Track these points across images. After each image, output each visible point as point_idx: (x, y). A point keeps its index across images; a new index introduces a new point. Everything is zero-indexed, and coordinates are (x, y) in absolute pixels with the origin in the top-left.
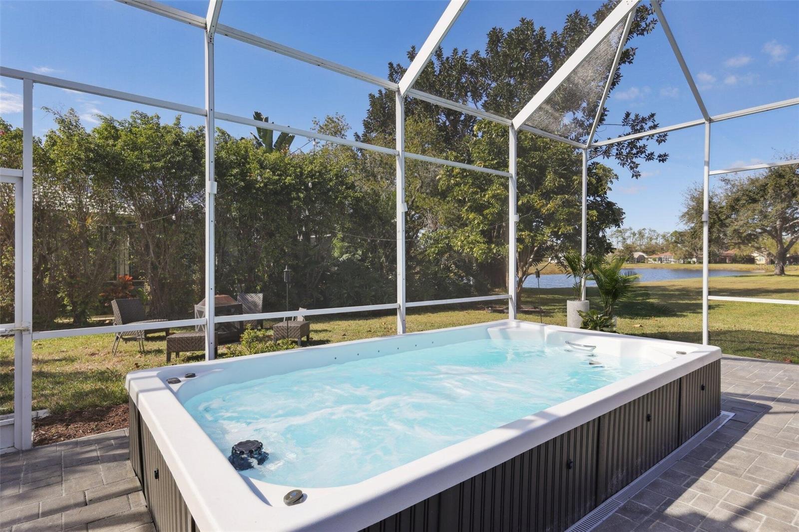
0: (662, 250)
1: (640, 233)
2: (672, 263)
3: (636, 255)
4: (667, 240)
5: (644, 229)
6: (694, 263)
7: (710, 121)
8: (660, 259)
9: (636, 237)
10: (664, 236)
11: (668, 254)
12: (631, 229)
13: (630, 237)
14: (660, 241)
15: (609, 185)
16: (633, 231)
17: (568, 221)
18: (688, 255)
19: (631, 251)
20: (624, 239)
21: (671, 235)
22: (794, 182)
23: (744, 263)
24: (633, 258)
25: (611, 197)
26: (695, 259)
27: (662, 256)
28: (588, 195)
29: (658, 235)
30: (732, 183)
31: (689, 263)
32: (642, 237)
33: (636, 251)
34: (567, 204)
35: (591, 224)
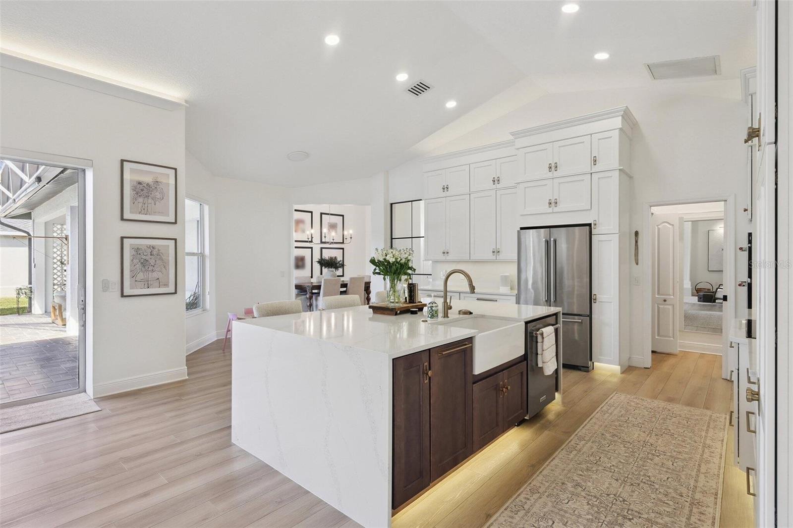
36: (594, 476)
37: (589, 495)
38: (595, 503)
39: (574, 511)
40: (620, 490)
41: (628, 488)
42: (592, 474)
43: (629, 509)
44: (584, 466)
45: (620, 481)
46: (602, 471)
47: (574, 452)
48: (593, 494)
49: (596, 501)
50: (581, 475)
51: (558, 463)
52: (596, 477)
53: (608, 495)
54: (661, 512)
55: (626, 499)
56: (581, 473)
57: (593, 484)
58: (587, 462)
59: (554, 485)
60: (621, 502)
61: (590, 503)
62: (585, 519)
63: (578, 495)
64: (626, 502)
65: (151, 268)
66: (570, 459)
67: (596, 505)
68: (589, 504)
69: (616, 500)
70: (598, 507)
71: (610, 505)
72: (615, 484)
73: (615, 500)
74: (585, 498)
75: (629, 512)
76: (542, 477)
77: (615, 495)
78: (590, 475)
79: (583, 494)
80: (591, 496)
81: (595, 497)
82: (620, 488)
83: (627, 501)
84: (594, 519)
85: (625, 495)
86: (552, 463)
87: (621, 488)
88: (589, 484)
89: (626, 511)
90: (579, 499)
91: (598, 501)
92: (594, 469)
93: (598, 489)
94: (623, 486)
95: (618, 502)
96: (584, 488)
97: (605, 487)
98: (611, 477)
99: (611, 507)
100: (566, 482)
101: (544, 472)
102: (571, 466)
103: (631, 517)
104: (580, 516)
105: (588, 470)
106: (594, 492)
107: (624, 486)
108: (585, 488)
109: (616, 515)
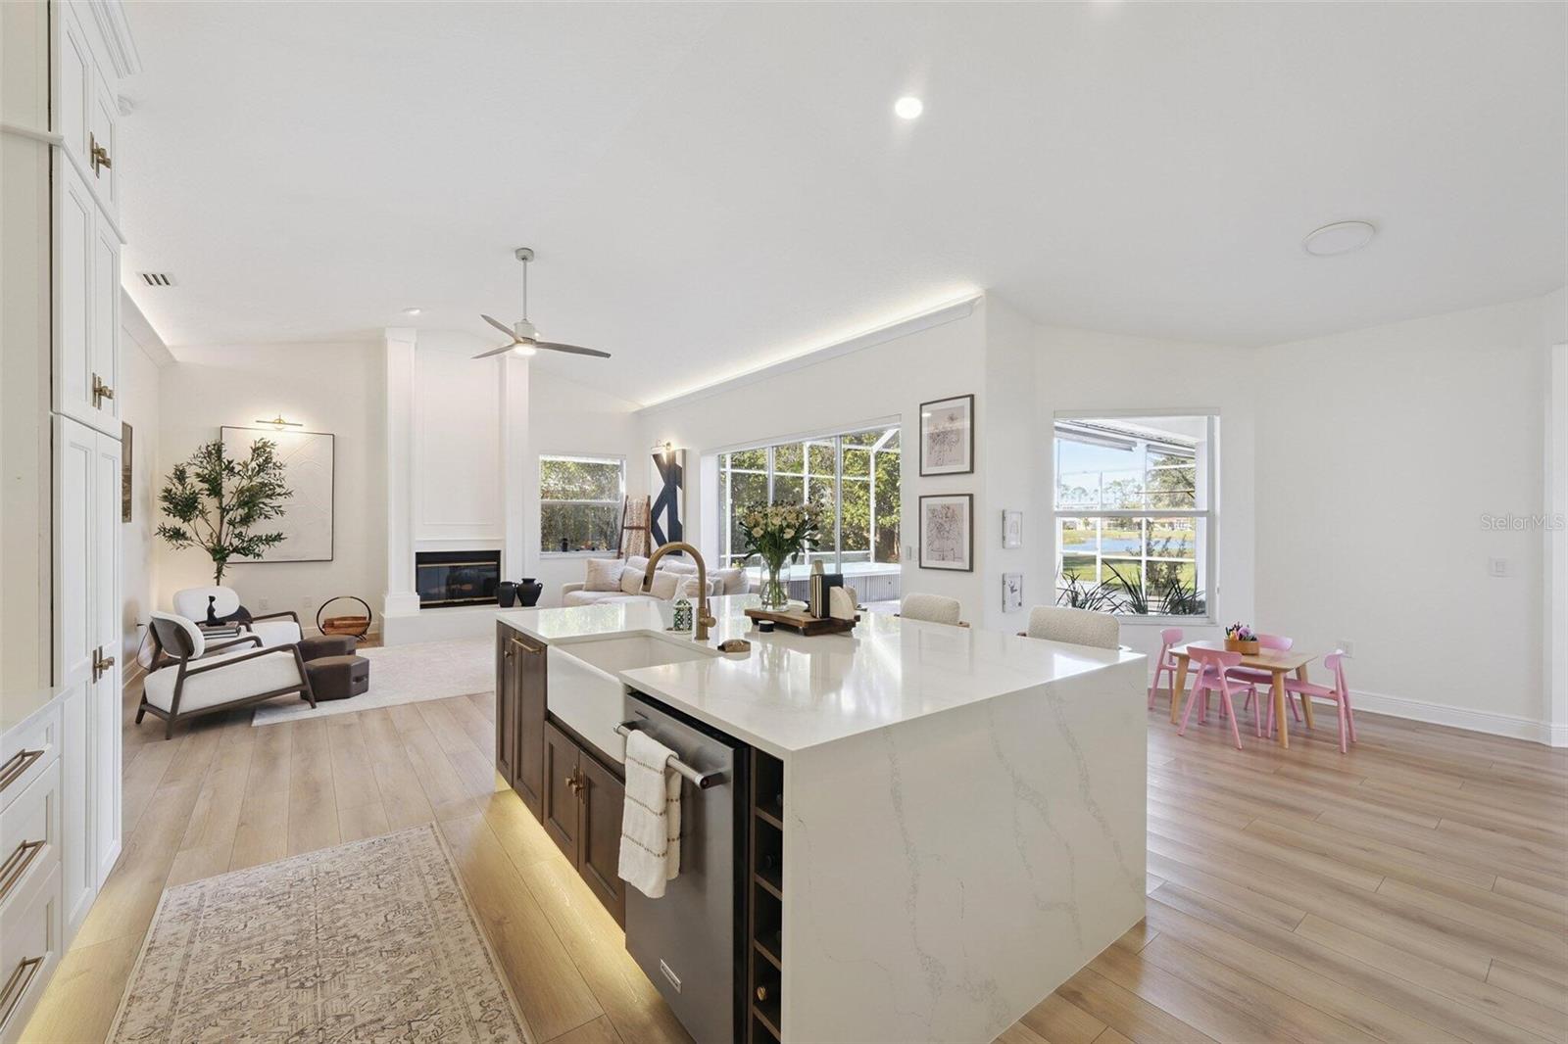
36: (386, 988)
37: (366, 948)
38: (347, 945)
39: (367, 914)
40: (320, 1001)
41: (306, 1018)
42: (396, 991)
43: (286, 976)
44: (424, 993)
45: (330, 1020)
46: (380, 1015)
47: (476, 1012)
48: (361, 955)
49: (347, 949)
50: (411, 971)
51: (473, 961)
52: (380, 992)
53: (335, 974)
54: (223, 1016)
55: (301, 991)
56: (415, 974)
57: (375, 973)
58: (430, 1010)
59: (430, 922)
60: (307, 979)
61: (355, 940)
62: (344, 917)
63: (382, 936)
64: (297, 984)
65: (946, 534)
66: (465, 988)
67: (343, 944)
68: (354, 937)
69: (315, 975)
70: (339, 942)
71: (320, 960)
72: (337, 1006)
73: (318, 974)
74: (369, 941)
75: (283, 971)
76: (462, 920)
77: (324, 982)
78: (395, 984)
79: (377, 945)
80: (360, 951)
81: (354, 954)
82: (323, 1004)
83: (296, 988)
84: (332, 926)
85: (306, 997)
86: (479, 951)
87: (319, 1005)
88: (381, 968)
89: (290, 969)
90: (376, 932)
91: (344, 951)
92: (400, 1005)
93: (360, 970)
94: (320, 1015)
95: (310, 974)
96: (384, 954)
97: (351, 984)
98: (353, 1015)
99: (317, 959)
100: (419, 939)
101: (468, 929)
102: (445, 972)
103: (277, 966)
104: (354, 914)
105: (410, 990)
106: (362, 960)
107: (316, 1015)
108: (381, 955)
109: (304, 953)
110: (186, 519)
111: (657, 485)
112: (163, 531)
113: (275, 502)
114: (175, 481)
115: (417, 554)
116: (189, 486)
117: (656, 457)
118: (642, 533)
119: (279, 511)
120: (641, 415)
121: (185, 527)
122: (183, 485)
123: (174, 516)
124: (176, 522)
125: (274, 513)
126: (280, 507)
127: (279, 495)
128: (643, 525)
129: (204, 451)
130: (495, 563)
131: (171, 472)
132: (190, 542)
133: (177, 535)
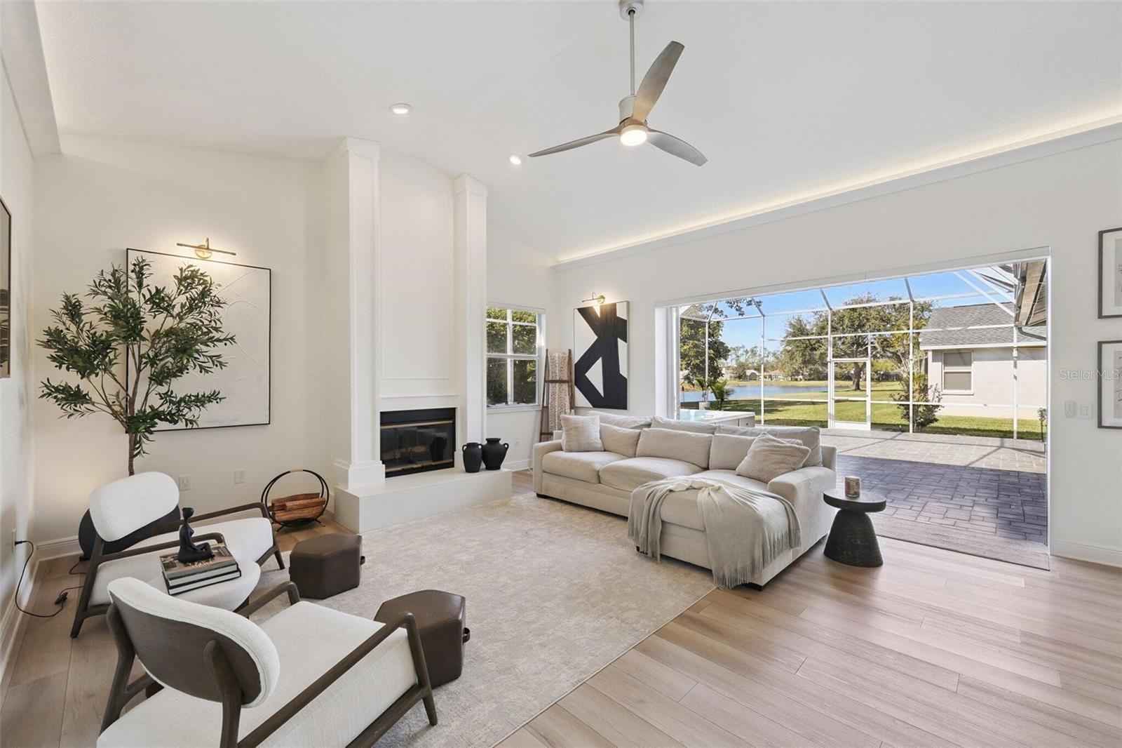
0: (773, 368)
1: (752, 351)
2: (781, 380)
3: (749, 372)
4: (777, 358)
5: (756, 347)
6: (801, 380)
7: (764, 316)
8: (770, 376)
9: (748, 355)
10: (774, 354)
11: (777, 372)
12: (743, 347)
13: (743, 355)
14: (771, 359)
15: (720, 332)
16: (745, 349)
17: (696, 357)
18: (795, 372)
19: (744, 369)
20: (738, 357)
21: (781, 353)
22: (863, 315)
23: (843, 380)
24: (746, 376)
25: (721, 339)
26: (801, 377)
27: (772, 373)
28: (709, 337)
29: (769, 353)
30: (820, 314)
31: (796, 380)
32: (754, 354)
33: (749, 369)
34: (696, 346)
35: (710, 358)
110: (85, 372)
111: (585, 338)
112: (52, 391)
113: (212, 351)
114: (65, 318)
115: (382, 413)
116: (87, 327)
117: (585, 312)
118: (565, 386)
119: (217, 361)
120: (558, 270)
121: (85, 386)
122: (77, 324)
123: (68, 369)
124: (72, 378)
125: (210, 364)
126: (219, 356)
127: (219, 340)
128: (565, 378)
129: (109, 277)
130: (451, 422)
131: (59, 305)
132: (89, 406)
133: (73, 397)
